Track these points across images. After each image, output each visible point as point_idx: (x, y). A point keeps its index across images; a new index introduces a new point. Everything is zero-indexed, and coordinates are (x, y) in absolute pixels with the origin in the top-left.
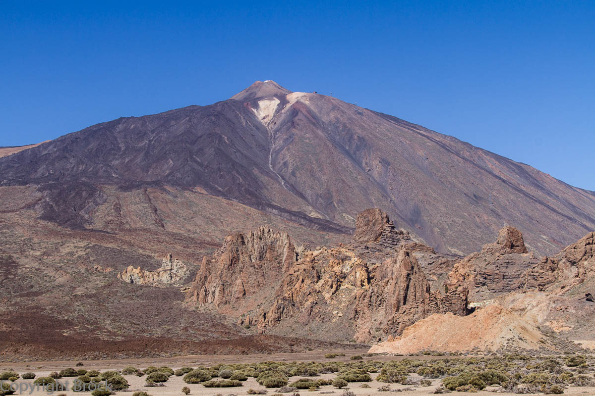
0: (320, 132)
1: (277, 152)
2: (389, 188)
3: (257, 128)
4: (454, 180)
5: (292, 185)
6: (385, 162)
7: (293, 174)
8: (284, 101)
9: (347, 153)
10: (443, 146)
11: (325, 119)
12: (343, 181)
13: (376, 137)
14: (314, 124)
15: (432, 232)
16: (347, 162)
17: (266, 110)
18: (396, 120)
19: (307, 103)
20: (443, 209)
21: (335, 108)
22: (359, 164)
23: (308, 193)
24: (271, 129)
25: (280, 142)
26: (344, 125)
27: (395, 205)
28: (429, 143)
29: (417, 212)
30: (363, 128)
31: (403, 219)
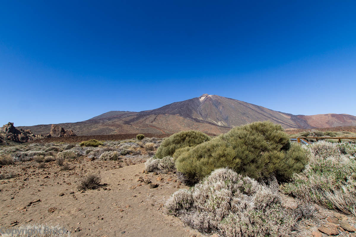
0: (211, 102)
1: (200, 106)
2: (222, 112)
3: (198, 102)
4: (240, 110)
5: (200, 113)
6: (223, 107)
7: (202, 110)
8: (207, 96)
9: (216, 106)
10: (240, 103)
11: (213, 99)
12: (212, 111)
13: (223, 102)
14: (210, 100)
15: (229, 122)
16: (214, 107)
17: (203, 99)
18: (231, 99)
19: (211, 97)
20: (234, 116)
21: (216, 97)
22: (217, 108)
23: (203, 114)
24: (201, 102)
25: (202, 104)
26: (217, 100)
27: (223, 116)
28: (236, 103)
29: (227, 117)
30: (221, 100)
31: (223, 119)
